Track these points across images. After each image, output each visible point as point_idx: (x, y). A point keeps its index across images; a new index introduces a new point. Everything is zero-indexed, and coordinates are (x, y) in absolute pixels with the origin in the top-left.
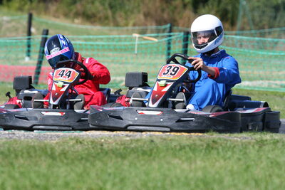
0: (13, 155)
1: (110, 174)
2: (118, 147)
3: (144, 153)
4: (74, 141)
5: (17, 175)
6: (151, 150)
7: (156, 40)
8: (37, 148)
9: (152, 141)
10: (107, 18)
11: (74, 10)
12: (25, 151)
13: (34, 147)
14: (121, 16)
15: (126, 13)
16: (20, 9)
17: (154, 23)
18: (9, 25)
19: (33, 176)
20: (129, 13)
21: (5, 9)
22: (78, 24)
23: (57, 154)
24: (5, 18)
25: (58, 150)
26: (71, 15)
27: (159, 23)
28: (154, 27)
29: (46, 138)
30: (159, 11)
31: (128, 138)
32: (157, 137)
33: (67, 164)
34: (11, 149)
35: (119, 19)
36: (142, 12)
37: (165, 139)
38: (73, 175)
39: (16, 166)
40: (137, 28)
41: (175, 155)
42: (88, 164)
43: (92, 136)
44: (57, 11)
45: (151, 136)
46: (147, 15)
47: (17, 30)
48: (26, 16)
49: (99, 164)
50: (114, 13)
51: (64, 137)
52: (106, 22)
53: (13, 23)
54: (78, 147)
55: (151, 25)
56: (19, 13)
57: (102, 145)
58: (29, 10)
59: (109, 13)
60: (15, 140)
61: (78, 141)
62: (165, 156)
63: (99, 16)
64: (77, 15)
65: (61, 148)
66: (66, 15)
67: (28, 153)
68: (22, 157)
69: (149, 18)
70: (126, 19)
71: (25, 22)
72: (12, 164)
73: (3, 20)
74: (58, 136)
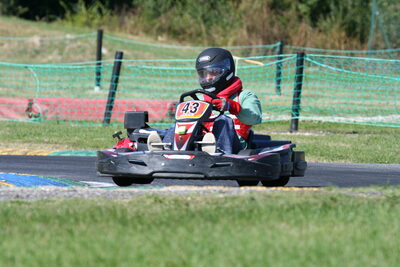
0: (72, 220)
1: (196, 244)
2: (208, 207)
3: (242, 215)
4: (152, 200)
5: (77, 246)
6: (251, 211)
7: (261, 64)
8: (104, 209)
9: (253, 199)
10: (199, 34)
11: (158, 25)
12: (88, 213)
13: (99, 208)
14: (217, 32)
15: (224, 28)
16: (88, 24)
17: (260, 41)
18: (74, 45)
19: (97, 246)
20: (228, 28)
21: (68, 25)
22: (162, 42)
23: (129, 217)
24: (68, 36)
25: (131, 213)
26: (154, 31)
27: (267, 40)
28: (260, 46)
29: (116, 196)
30: (267, 25)
31: (221, 196)
32: (259, 193)
33: (142, 231)
34: (71, 211)
35: (216, 36)
36: (245, 27)
37: (269, 197)
38: (149, 246)
39: (76, 233)
40: (238, 47)
41: (280, 218)
42: (168, 231)
43: (176, 192)
44: (135, 26)
45: (251, 192)
46: (251, 30)
47: (83, 51)
48: (95, 33)
49: (182, 230)
50: (208, 28)
51: (139, 194)
52: (200, 39)
53: (79, 43)
54: (157, 208)
55: (257, 44)
56: (87, 29)
57: (187, 205)
58: (99, 25)
59: (203, 28)
60: (76, 200)
61: (158, 200)
62: (268, 219)
63: (188, 31)
64: (161, 31)
65: (135, 209)
66: (147, 32)
67: (93, 217)
68: (84, 221)
69: (254, 35)
70: (224, 36)
71: (94, 41)
72: (71, 232)
73: (66, 39)
74: (132, 193)
